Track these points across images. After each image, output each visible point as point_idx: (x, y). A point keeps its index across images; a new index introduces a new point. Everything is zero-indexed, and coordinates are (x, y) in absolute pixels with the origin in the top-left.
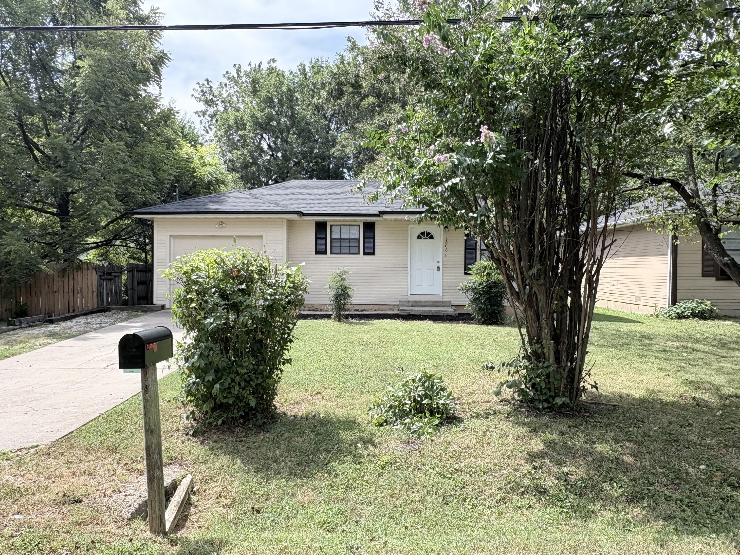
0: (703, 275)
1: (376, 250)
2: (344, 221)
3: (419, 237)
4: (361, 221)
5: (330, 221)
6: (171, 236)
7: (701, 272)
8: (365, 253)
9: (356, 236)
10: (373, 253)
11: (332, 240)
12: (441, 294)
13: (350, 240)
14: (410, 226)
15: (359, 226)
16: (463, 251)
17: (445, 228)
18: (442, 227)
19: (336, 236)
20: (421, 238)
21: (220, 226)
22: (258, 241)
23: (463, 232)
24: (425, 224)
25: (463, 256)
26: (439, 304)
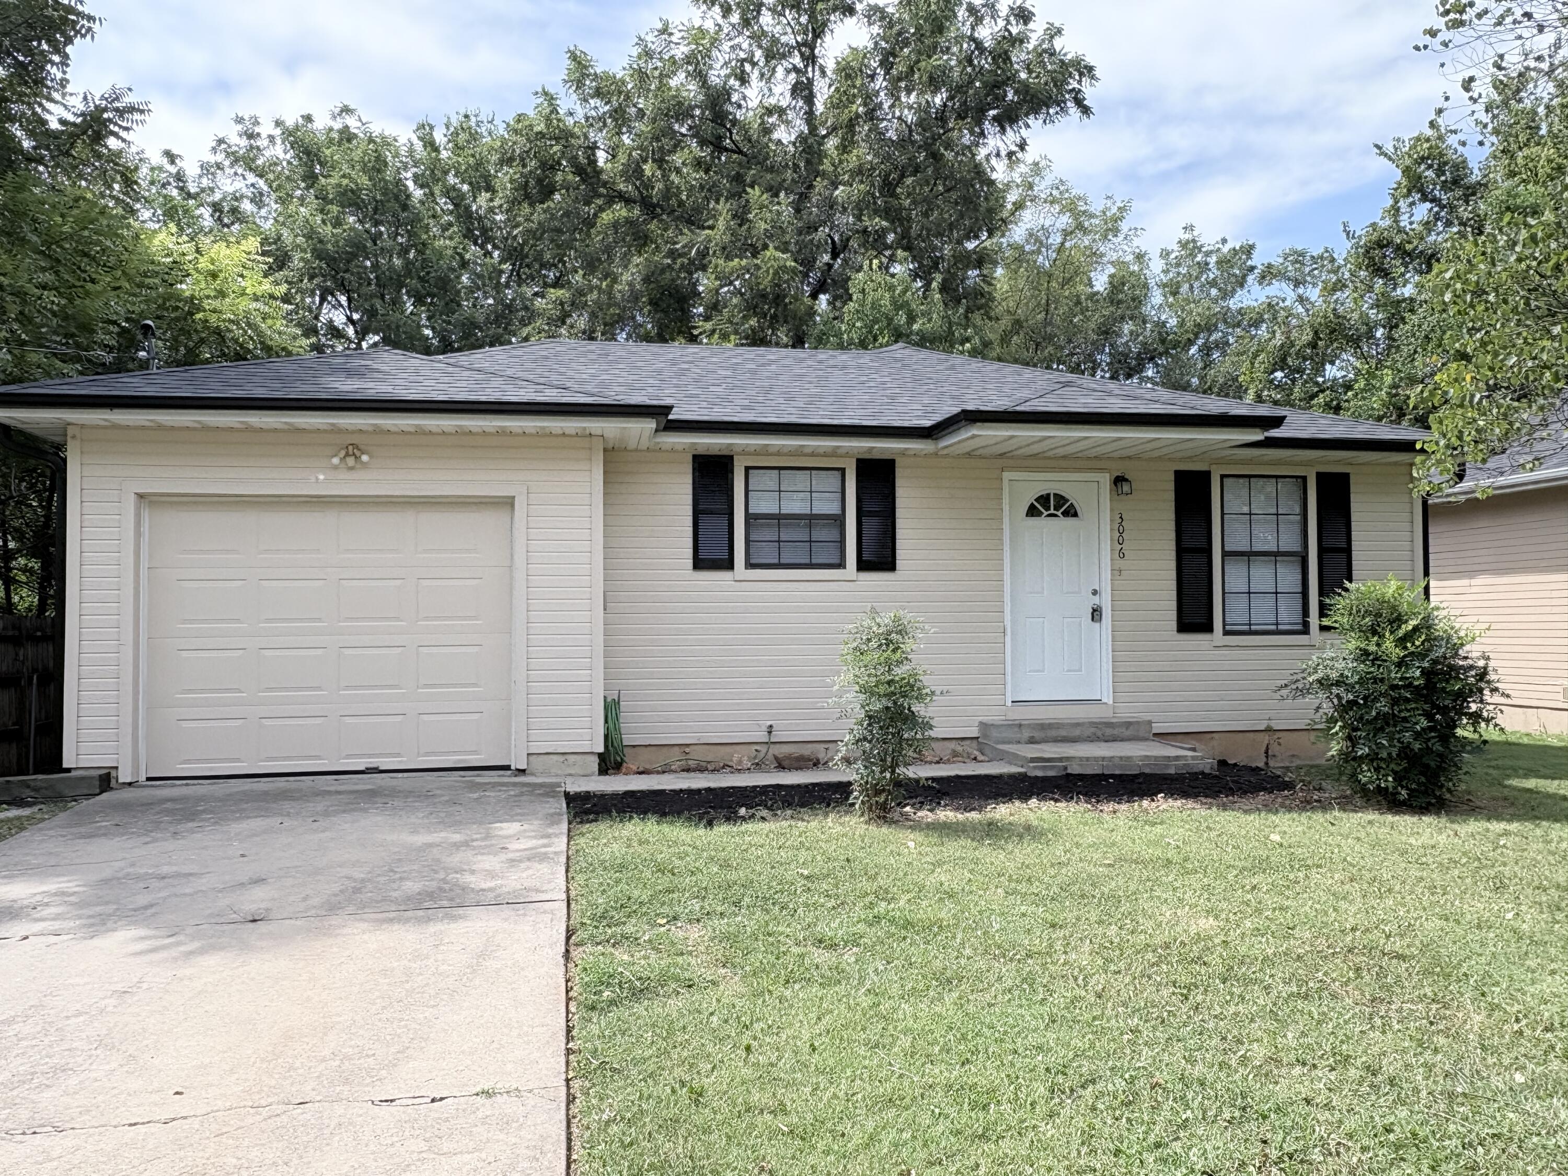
1: (899, 553)
2: (793, 453)
4: (847, 455)
5: (744, 453)
6: (141, 496)
8: (862, 565)
10: (890, 566)
11: (750, 519)
12: (1108, 699)
13: (811, 519)
14: (1006, 475)
15: (843, 471)
16: (1173, 555)
17: (1119, 481)
18: (1106, 480)
19: (764, 505)
20: (1039, 514)
21: (351, 461)
22: (490, 520)
23: (1172, 496)
24: (1053, 469)
25: (1173, 574)
26: (1116, 732)
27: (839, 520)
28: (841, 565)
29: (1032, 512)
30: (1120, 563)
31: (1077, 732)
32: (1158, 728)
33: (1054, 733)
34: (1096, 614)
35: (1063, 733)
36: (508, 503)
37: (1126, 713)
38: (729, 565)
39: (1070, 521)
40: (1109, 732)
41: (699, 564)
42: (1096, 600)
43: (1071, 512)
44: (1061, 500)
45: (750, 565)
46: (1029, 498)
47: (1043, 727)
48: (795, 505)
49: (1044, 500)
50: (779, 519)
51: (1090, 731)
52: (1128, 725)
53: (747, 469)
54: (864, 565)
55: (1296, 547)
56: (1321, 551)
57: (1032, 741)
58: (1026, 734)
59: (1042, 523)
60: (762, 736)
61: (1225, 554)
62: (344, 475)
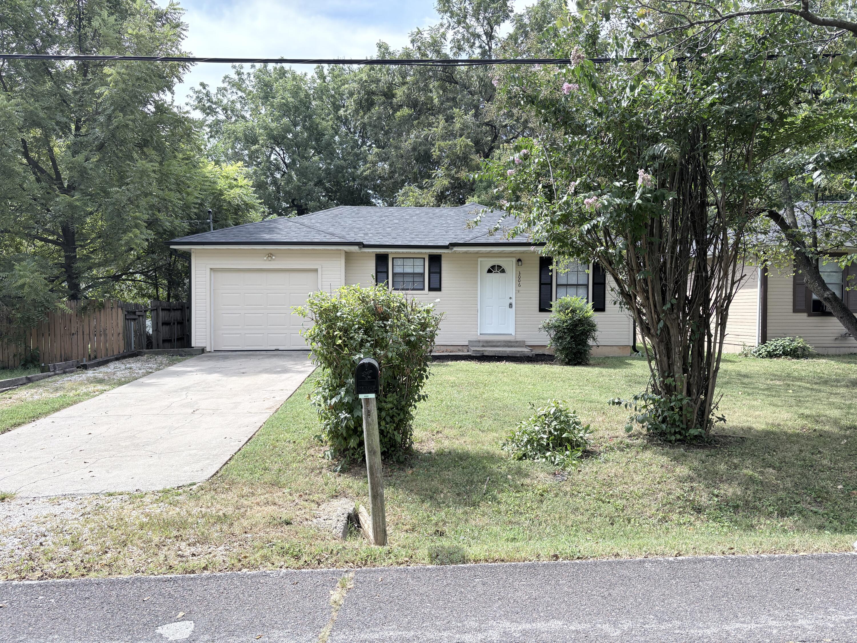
0: (794, 312)
1: (442, 285)
2: (407, 253)
3: (489, 271)
4: (425, 253)
5: (392, 253)
6: (211, 269)
7: (792, 307)
8: (430, 289)
9: (419, 270)
10: (439, 289)
11: (394, 274)
12: (513, 334)
13: (414, 274)
14: (479, 259)
15: (424, 258)
16: (538, 285)
17: (519, 260)
18: (514, 260)
19: (398, 270)
20: (492, 272)
21: (270, 258)
22: (310, 276)
23: (538, 266)
24: (496, 257)
25: (538, 292)
26: (512, 344)
27: (423, 274)
28: (423, 289)
30: (519, 288)
32: (529, 344)
34: (511, 305)
36: (316, 270)
37: (519, 338)
39: (503, 275)
42: (511, 301)
43: (503, 271)
44: (499, 267)
46: (488, 267)
48: (408, 270)
49: (493, 267)
50: (404, 274)
51: (503, 344)
52: (517, 342)
53: (393, 258)
55: (586, 283)
56: (594, 284)
59: (493, 275)
61: (557, 285)
62: (267, 262)
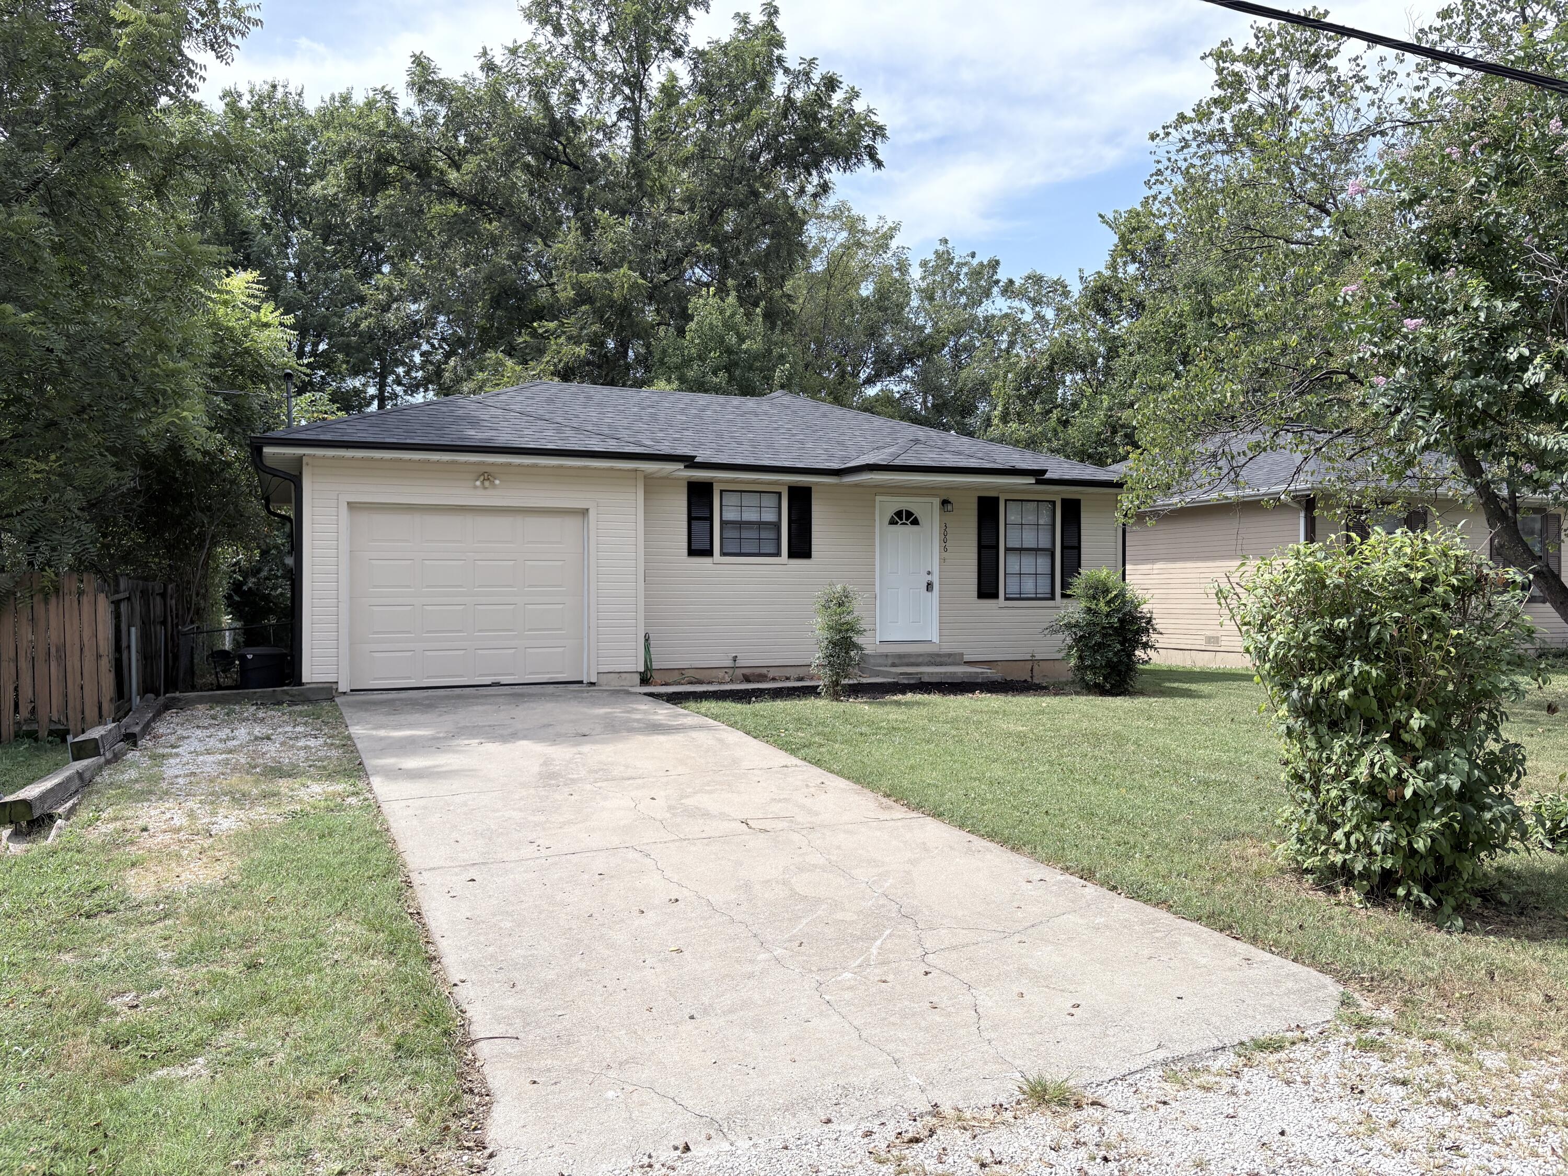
1: (813, 547)
4: (782, 482)
5: (719, 479)
6: (351, 504)
9: (771, 516)
10: (807, 555)
11: (723, 523)
12: (936, 640)
13: (760, 525)
14: (878, 498)
15: (780, 494)
16: (975, 550)
17: (945, 502)
18: (937, 502)
19: (731, 515)
20: (897, 523)
21: (487, 483)
22: (572, 523)
23: (975, 513)
24: (907, 495)
25: (975, 562)
26: (943, 659)
27: (777, 526)
28: (778, 554)
29: (892, 522)
30: (945, 555)
31: (920, 660)
32: (967, 658)
33: (906, 660)
34: (929, 586)
35: (912, 660)
36: (584, 512)
37: (946, 649)
38: (709, 553)
39: (915, 527)
40: (938, 660)
41: (692, 552)
42: (929, 578)
43: (915, 522)
44: (909, 514)
45: (723, 554)
46: (890, 512)
47: (900, 656)
48: (750, 516)
49: (899, 514)
50: (740, 525)
51: (927, 659)
52: (950, 655)
53: (722, 491)
54: (792, 555)
55: (1048, 546)
56: (1063, 548)
57: (894, 665)
58: (890, 661)
59: (898, 528)
60: (729, 663)
61: (1007, 550)
62: (481, 492)
